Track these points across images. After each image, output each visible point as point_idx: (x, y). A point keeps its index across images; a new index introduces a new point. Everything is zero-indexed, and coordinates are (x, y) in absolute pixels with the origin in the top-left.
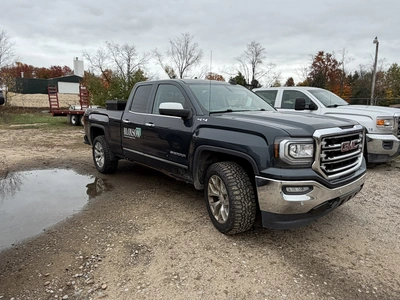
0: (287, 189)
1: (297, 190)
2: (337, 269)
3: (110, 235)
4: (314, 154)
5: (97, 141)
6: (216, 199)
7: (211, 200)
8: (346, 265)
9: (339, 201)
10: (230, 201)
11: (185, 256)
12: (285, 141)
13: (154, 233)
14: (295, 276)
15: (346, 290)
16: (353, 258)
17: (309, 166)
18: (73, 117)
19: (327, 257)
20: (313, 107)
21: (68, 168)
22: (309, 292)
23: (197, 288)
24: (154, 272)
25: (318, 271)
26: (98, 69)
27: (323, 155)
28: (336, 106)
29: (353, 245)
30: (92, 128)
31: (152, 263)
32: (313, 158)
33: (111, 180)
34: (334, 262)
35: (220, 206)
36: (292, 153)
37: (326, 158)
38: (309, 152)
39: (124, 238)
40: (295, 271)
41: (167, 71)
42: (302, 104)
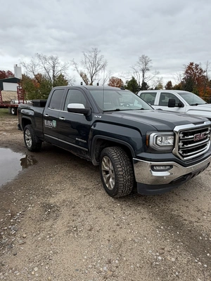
0: (155, 168)
1: (162, 168)
2: (187, 222)
3: (31, 198)
4: (174, 143)
5: (26, 129)
6: (107, 172)
7: (104, 173)
8: (193, 220)
9: (191, 175)
10: (116, 175)
11: (83, 214)
12: (154, 134)
13: (63, 196)
14: (158, 228)
15: (191, 238)
16: (199, 214)
17: (170, 152)
18: (13, 109)
19: (181, 214)
20: (181, 105)
21: (6, 147)
22: (166, 239)
23: (89, 237)
24: (60, 225)
25: (174, 224)
26: (32, 74)
27: (181, 144)
28: (197, 105)
29: (200, 205)
30: (23, 119)
31: (60, 218)
32: (174, 146)
33: (37, 157)
34: (186, 218)
35: (109, 177)
36: (158, 142)
37: (183, 145)
38: (171, 141)
39: (41, 200)
40: (158, 224)
41: (81, 76)
42: (173, 103)
